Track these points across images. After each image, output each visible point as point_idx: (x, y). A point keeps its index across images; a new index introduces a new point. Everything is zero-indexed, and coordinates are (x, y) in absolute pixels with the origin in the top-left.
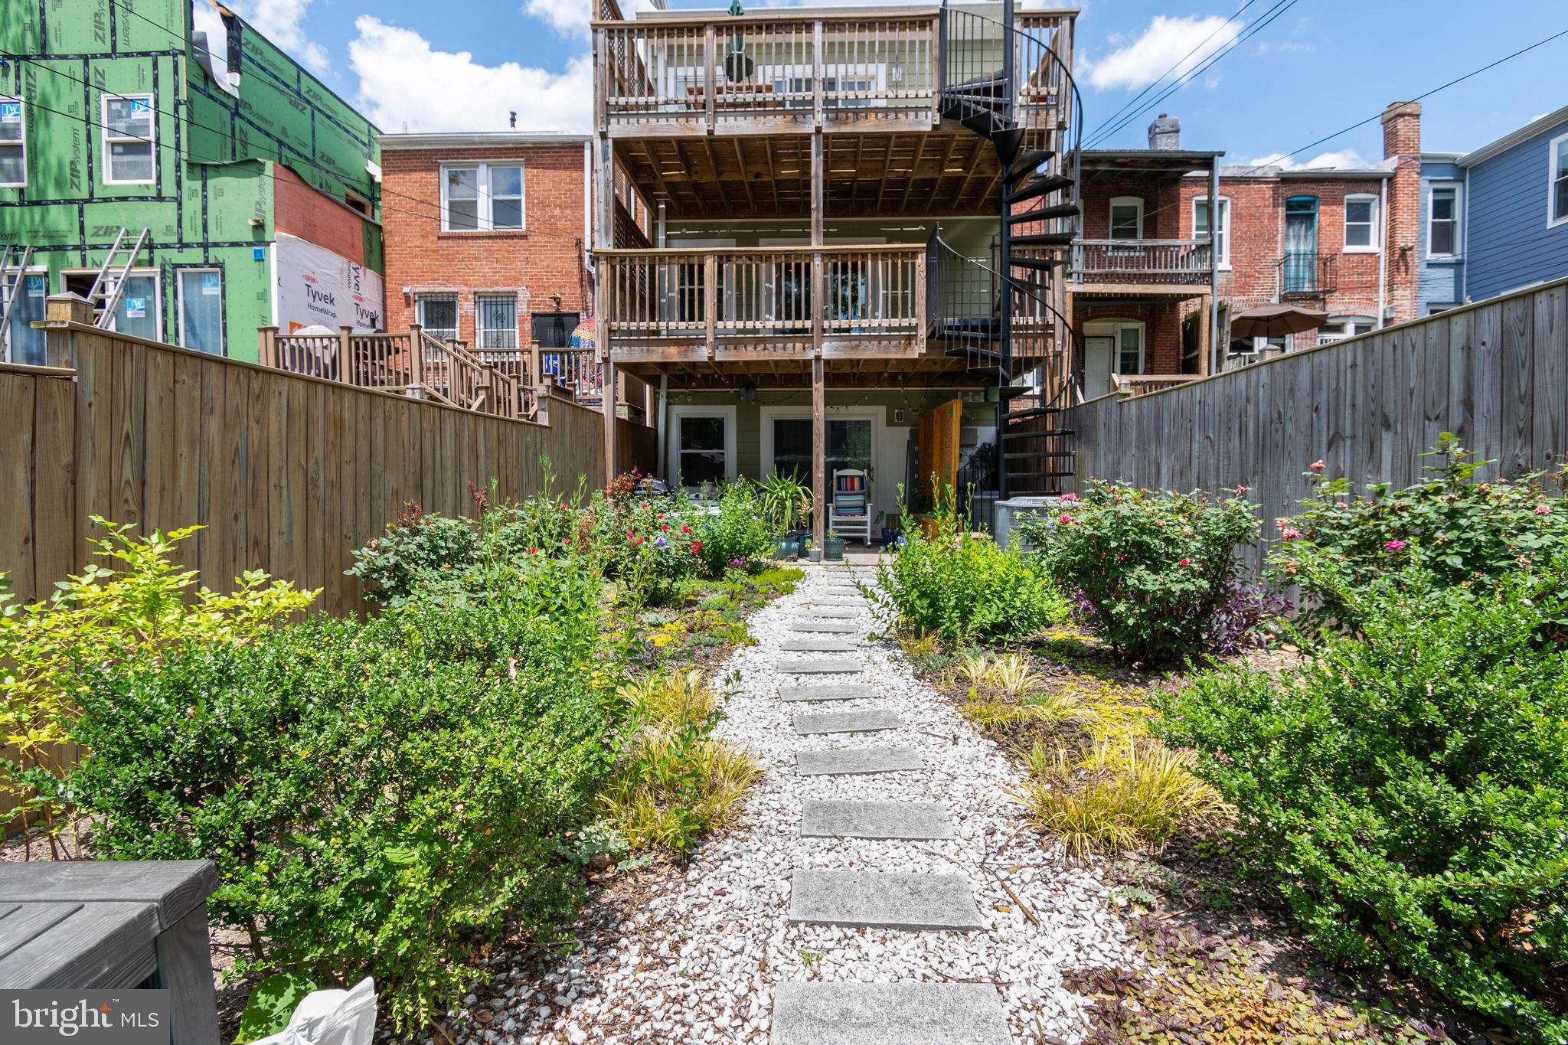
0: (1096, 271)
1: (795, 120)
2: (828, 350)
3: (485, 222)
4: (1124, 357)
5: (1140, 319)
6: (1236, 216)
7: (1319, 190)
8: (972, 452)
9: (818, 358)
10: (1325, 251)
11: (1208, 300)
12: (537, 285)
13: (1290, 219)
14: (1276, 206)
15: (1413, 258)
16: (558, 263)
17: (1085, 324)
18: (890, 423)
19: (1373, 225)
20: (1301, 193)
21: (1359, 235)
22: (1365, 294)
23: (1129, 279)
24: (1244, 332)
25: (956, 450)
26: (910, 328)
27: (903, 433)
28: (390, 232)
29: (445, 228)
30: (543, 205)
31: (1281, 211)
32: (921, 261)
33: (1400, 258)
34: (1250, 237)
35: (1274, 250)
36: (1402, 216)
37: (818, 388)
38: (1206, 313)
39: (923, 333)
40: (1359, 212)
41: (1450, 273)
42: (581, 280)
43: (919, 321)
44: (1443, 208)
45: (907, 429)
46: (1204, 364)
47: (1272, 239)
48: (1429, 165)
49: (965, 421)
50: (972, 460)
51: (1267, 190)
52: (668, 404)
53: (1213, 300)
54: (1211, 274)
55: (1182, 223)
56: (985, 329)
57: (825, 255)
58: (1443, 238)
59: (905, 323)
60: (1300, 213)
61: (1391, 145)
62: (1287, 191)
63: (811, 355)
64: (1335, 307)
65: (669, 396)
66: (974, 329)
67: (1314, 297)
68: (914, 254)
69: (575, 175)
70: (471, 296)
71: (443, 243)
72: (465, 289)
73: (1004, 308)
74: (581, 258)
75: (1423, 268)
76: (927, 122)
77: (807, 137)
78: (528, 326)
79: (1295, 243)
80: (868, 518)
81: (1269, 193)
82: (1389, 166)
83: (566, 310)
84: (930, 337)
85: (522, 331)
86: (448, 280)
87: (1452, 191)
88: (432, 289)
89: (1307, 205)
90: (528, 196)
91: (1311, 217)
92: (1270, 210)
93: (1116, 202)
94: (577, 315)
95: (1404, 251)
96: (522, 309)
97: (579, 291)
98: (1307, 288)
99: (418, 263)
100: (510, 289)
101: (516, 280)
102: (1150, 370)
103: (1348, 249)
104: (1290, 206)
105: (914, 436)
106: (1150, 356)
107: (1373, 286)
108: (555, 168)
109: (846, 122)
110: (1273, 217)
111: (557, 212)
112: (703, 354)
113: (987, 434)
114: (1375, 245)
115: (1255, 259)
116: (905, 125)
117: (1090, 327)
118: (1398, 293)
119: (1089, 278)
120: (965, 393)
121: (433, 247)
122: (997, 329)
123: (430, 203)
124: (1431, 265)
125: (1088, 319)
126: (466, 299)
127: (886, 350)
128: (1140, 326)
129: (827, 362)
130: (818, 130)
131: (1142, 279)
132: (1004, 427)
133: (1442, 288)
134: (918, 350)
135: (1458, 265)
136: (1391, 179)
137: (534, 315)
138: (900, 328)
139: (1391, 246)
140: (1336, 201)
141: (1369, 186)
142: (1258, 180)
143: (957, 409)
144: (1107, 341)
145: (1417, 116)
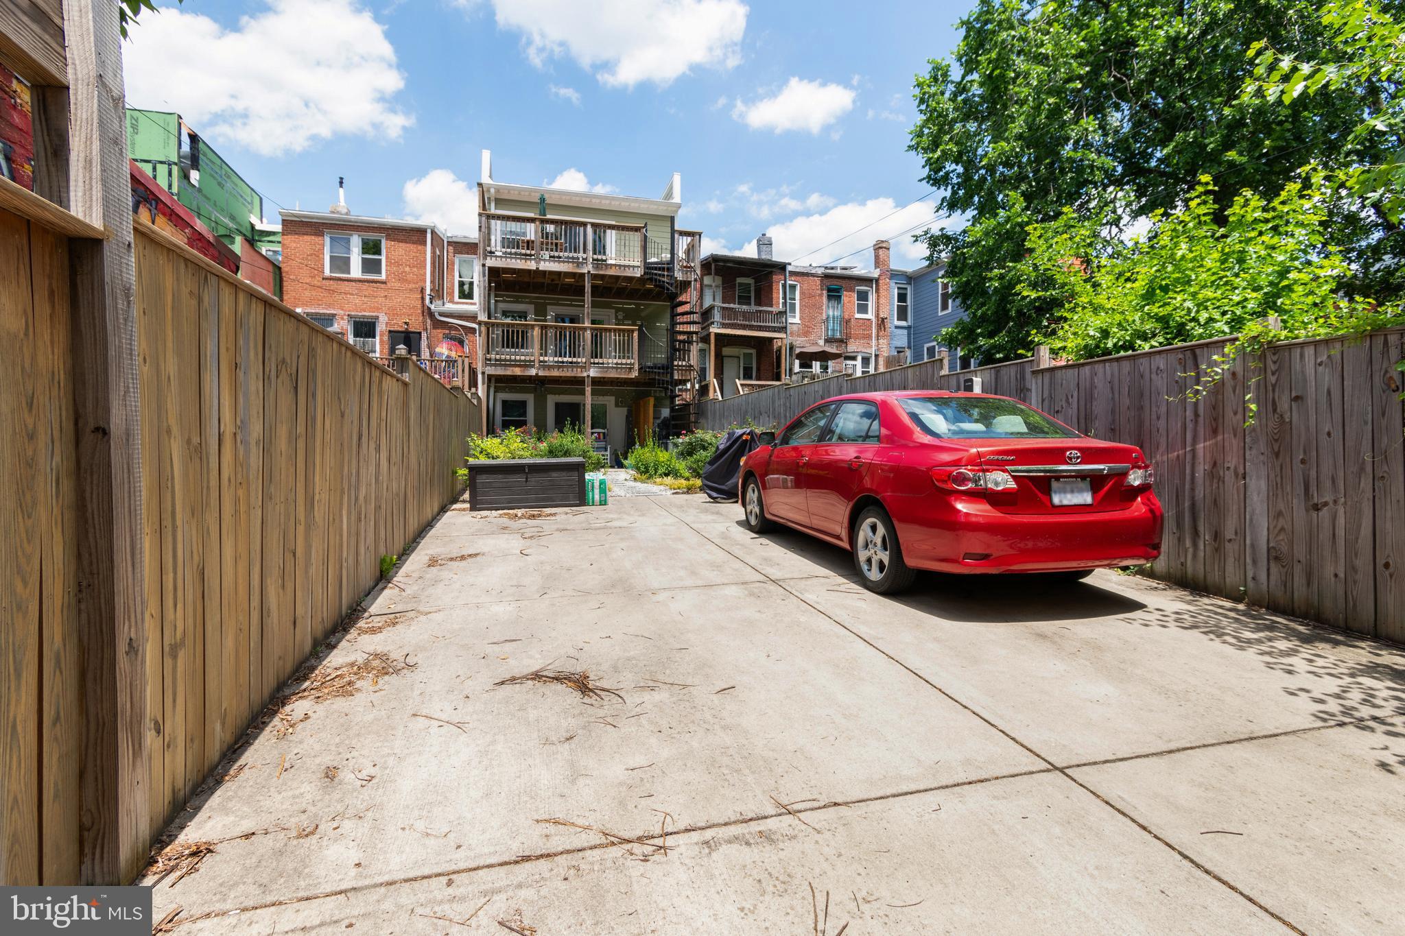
0: (727, 321)
1: (578, 266)
2: (593, 373)
3: (356, 271)
4: (745, 369)
5: (753, 347)
6: (802, 293)
7: (843, 283)
8: (659, 421)
9: (588, 376)
10: (846, 317)
11: (785, 341)
12: (392, 313)
13: (829, 297)
14: (822, 290)
15: (888, 325)
16: (407, 301)
17: (724, 349)
18: (617, 405)
19: (870, 303)
20: (835, 284)
21: (863, 309)
22: (865, 341)
23: (744, 327)
24: (806, 359)
25: (651, 420)
26: (630, 364)
27: (624, 411)
28: (287, 272)
29: (327, 272)
30: (398, 264)
31: (825, 292)
32: (636, 334)
33: (882, 323)
34: (810, 306)
35: (821, 314)
36: (882, 301)
37: (588, 390)
38: (784, 348)
39: (636, 367)
40: (863, 296)
41: (905, 332)
42: (423, 312)
43: (634, 361)
44: (902, 297)
45: (625, 409)
46: (783, 376)
47: (820, 308)
48: (894, 275)
49: (655, 406)
50: (659, 426)
51: (818, 281)
52: (495, 392)
53: (787, 342)
54: (786, 328)
55: (774, 295)
56: (663, 368)
57: (592, 329)
58: (902, 314)
59: (629, 362)
60: (834, 295)
61: (877, 263)
62: (828, 282)
63: (585, 374)
64: (852, 347)
65: (495, 387)
66: (659, 368)
67: (841, 341)
68: (633, 331)
69: (420, 247)
70: (346, 317)
71: (327, 283)
72: (342, 312)
73: (671, 358)
74: (423, 299)
75: (893, 329)
76: (638, 273)
77: (584, 274)
78: (386, 338)
79: (831, 311)
80: (608, 453)
81: (819, 282)
82: (875, 273)
83: (413, 330)
84: (640, 369)
85: (382, 341)
86: (329, 306)
87: (906, 289)
88: (317, 311)
89: (838, 291)
90: (387, 258)
91: (840, 297)
92: (819, 292)
93: (739, 280)
94: (420, 333)
95: (883, 319)
96: (381, 328)
97: (421, 318)
98: (838, 335)
99: (307, 293)
100: (374, 314)
101: (378, 309)
102: (758, 379)
103: (858, 316)
104: (829, 290)
105: (629, 412)
106: (758, 369)
107: (869, 337)
108: (406, 242)
109: (601, 269)
110: (821, 295)
111: (407, 269)
112: (533, 372)
113: (666, 412)
114: (870, 315)
115: (812, 318)
116: (629, 273)
117: (726, 351)
118: (881, 341)
119: (724, 326)
120: (655, 391)
121: (319, 284)
122: (668, 368)
123: (318, 255)
124: (897, 327)
125: (725, 346)
126: (342, 319)
127: (620, 373)
128: (753, 351)
129: (593, 378)
130: (589, 272)
131: (751, 328)
132: (672, 410)
133: (902, 339)
134: (635, 374)
135: (908, 328)
136: (877, 280)
137: (390, 332)
138: (626, 364)
139: (877, 316)
140: (852, 290)
141: (867, 283)
142: (813, 275)
143: (652, 401)
144: (736, 360)
145: (888, 249)
